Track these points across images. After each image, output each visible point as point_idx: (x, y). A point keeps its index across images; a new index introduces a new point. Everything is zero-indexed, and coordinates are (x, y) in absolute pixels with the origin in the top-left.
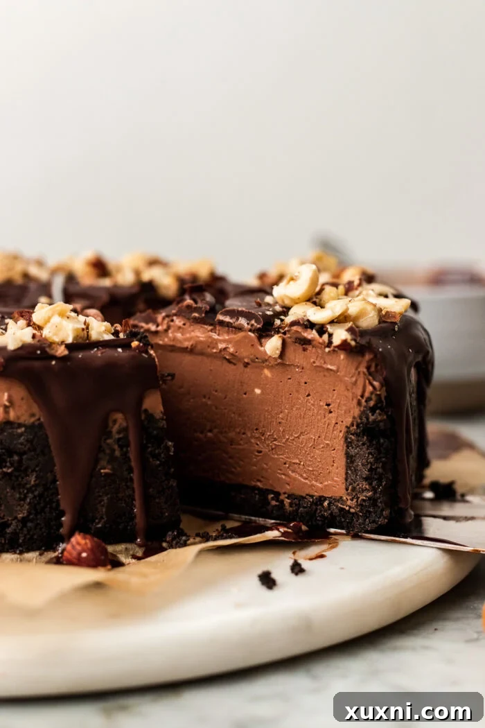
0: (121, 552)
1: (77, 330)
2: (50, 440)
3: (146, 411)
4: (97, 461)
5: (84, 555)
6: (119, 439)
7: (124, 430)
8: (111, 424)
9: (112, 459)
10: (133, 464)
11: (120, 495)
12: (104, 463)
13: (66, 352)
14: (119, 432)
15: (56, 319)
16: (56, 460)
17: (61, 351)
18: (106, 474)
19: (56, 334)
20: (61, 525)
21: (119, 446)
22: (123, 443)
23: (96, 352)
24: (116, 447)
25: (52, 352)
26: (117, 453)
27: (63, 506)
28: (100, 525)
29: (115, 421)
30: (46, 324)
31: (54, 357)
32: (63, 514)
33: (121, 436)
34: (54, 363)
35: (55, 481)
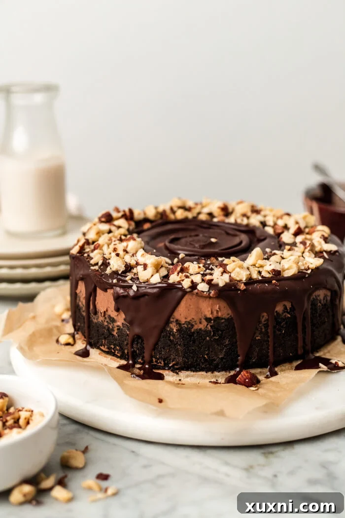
0: (258, 374)
1: (247, 275)
2: (236, 325)
3: (276, 312)
4: (255, 333)
5: (247, 380)
6: (265, 324)
7: (267, 320)
8: (261, 318)
9: (261, 332)
10: (269, 334)
11: (264, 347)
12: (257, 334)
13: (245, 288)
14: (265, 321)
15: (238, 269)
16: (238, 334)
17: (242, 287)
18: (259, 339)
19: (237, 276)
20: (238, 360)
21: (264, 327)
22: (266, 326)
23: (257, 286)
24: (263, 327)
25: (238, 287)
26: (263, 330)
27: (239, 353)
28: (254, 361)
29: (263, 316)
30: (232, 271)
31: (240, 290)
32: (239, 356)
33: (266, 322)
34: (239, 292)
35: (236, 342)
